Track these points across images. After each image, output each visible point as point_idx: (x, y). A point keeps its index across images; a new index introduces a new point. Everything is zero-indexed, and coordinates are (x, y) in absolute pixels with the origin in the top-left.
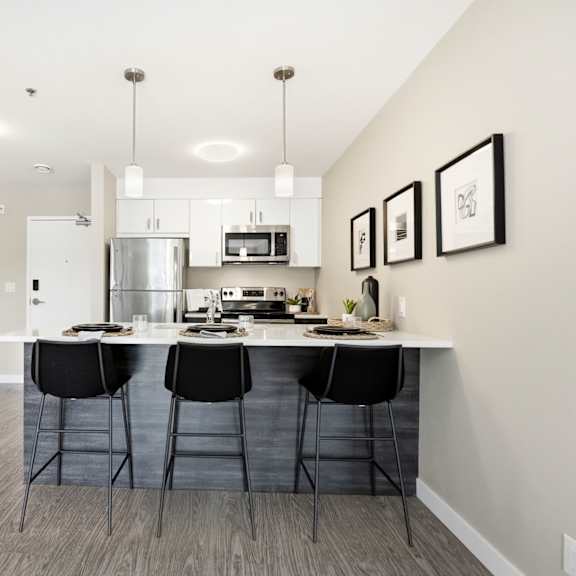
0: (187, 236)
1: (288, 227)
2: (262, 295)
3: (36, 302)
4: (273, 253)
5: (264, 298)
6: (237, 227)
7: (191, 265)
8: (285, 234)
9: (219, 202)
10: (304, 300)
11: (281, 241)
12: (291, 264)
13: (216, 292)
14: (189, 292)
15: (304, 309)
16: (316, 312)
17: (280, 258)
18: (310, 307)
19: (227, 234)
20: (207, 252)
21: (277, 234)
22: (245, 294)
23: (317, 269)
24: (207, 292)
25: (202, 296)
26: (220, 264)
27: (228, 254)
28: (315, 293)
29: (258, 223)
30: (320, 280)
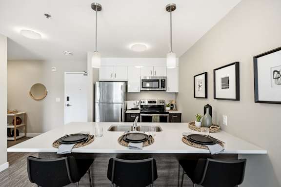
0: (126, 80)
1: (166, 77)
2: (156, 103)
3: (68, 105)
4: (160, 87)
5: (156, 104)
6: (146, 77)
7: (128, 91)
8: (165, 80)
9: (139, 67)
10: (172, 105)
11: (163, 83)
12: (167, 91)
13: (138, 101)
14: (128, 102)
15: (172, 109)
16: (176, 110)
17: (162, 89)
18: (174, 108)
19: (142, 80)
20: (135, 87)
21: (162, 80)
22: (149, 102)
23: (176, 94)
24: (134, 102)
25: (133, 103)
26: (139, 91)
27: (143, 88)
28: (176, 102)
29: (154, 76)
30: (178, 98)
